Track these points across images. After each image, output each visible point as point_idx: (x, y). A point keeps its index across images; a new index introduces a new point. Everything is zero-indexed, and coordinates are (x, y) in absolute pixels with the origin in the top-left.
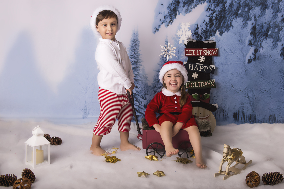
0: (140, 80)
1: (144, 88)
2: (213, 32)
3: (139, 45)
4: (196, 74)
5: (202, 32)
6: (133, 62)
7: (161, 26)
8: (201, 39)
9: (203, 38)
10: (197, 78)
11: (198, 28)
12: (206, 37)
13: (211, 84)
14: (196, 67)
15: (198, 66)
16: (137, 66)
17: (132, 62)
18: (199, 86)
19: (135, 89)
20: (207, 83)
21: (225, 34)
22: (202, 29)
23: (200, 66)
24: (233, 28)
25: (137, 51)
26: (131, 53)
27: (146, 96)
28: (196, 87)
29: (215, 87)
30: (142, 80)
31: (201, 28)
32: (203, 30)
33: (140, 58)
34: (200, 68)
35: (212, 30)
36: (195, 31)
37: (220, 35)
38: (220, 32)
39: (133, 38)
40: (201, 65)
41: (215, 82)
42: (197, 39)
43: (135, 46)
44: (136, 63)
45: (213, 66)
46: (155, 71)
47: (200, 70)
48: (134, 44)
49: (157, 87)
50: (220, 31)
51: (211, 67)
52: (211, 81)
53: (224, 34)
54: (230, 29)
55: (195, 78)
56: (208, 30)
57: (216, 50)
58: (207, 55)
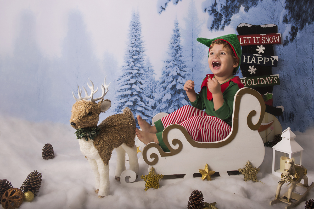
0: (145, 74)
1: (151, 84)
2: (236, 8)
3: (141, 30)
4: (253, 68)
5: (222, 9)
6: (135, 51)
7: (168, 4)
8: (221, 18)
9: (224, 16)
10: (255, 73)
11: (216, 4)
12: (227, 15)
13: (273, 81)
14: (253, 60)
15: (256, 58)
16: (140, 56)
17: (133, 51)
18: (257, 83)
19: (139, 86)
20: (268, 79)
21: (252, 9)
22: (222, 4)
23: (259, 58)
24: (262, 2)
25: (139, 37)
26: (132, 40)
27: (154, 94)
28: (254, 84)
29: (278, 84)
30: (147, 75)
31: (219, 4)
32: (222, 7)
33: (143, 46)
34: (259, 60)
35: (235, 5)
36: (212, 8)
37: (245, 12)
38: (246, 8)
39: (133, 21)
40: (259, 56)
41: (279, 78)
42: (215, 18)
43: (136, 32)
44: (138, 52)
45: (276, 57)
46: (163, 61)
47: (259, 63)
48: (134, 28)
49: (166, 82)
50: (245, 6)
51: (273, 59)
52: (274, 77)
53: (250, 9)
54: (258, 3)
55: (253, 73)
56: (230, 5)
57: (278, 37)
58: (266, 43)
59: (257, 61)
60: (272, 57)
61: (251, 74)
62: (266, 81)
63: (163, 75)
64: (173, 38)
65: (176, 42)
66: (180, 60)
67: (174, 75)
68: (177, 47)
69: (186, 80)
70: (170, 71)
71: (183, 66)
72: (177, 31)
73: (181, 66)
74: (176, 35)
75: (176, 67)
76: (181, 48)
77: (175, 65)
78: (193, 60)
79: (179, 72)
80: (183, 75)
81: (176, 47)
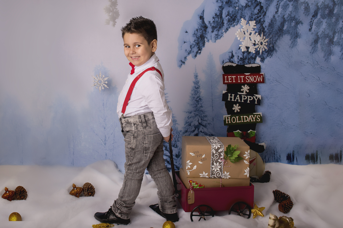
4: (237, 106)
5: (238, 60)
7: (187, 58)
10: (239, 111)
11: (233, 56)
13: (256, 118)
14: (238, 98)
15: (240, 96)
18: (241, 121)
20: (252, 117)
23: (243, 96)
24: (277, 53)
27: (177, 143)
28: (238, 122)
31: (236, 56)
32: (239, 58)
34: (243, 99)
35: (251, 57)
36: (230, 59)
38: (261, 59)
41: (261, 115)
45: (259, 96)
46: (185, 112)
47: (243, 101)
49: (189, 132)
50: (260, 57)
51: (256, 98)
52: (257, 115)
53: (266, 60)
55: (237, 111)
56: (246, 57)
57: (262, 76)
58: (250, 82)
59: (241, 99)
60: (255, 96)
61: (235, 111)
62: (249, 119)
63: (186, 125)
64: (193, 90)
65: (197, 93)
66: (201, 111)
67: (195, 125)
68: (198, 98)
69: (208, 129)
70: (192, 121)
71: (204, 116)
72: (197, 83)
73: (202, 116)
74: (196, 87)
75: (198, 117)
76: (201, 99)
77: (196, 115)
78: (213, 110)
79: (200, 121)
80: (204, 124)
81: (196, 99)
